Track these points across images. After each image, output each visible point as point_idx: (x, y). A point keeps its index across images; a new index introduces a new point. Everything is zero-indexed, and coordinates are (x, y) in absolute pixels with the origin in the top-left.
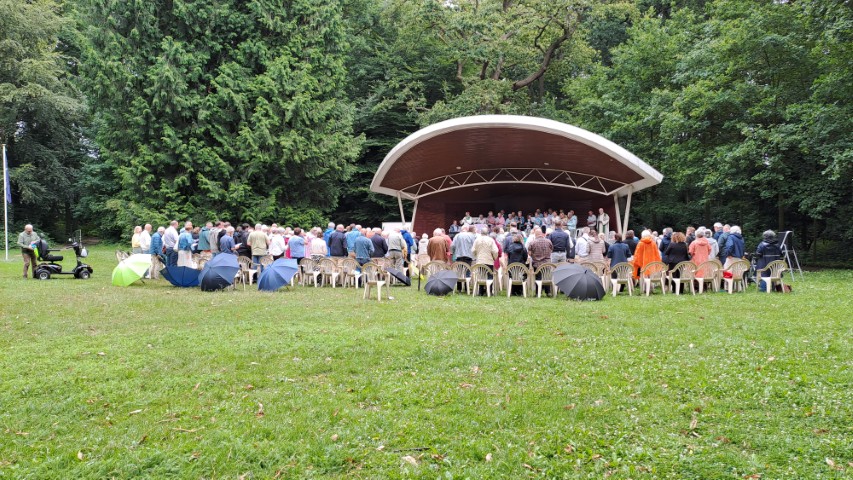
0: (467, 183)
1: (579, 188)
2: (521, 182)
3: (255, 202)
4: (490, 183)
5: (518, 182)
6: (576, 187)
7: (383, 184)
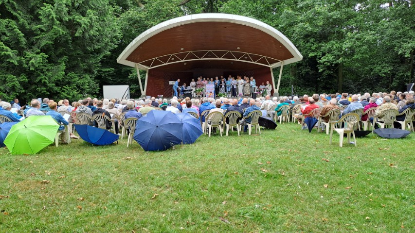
0: (185, 59)
1: (255, 63)
2: (221, 59)
3: (47, 68)
4: (201, 59)
5: (219, 59)
6: (253, 63)
7: (128, 59)
